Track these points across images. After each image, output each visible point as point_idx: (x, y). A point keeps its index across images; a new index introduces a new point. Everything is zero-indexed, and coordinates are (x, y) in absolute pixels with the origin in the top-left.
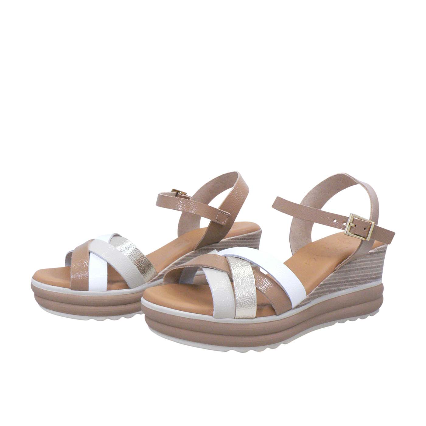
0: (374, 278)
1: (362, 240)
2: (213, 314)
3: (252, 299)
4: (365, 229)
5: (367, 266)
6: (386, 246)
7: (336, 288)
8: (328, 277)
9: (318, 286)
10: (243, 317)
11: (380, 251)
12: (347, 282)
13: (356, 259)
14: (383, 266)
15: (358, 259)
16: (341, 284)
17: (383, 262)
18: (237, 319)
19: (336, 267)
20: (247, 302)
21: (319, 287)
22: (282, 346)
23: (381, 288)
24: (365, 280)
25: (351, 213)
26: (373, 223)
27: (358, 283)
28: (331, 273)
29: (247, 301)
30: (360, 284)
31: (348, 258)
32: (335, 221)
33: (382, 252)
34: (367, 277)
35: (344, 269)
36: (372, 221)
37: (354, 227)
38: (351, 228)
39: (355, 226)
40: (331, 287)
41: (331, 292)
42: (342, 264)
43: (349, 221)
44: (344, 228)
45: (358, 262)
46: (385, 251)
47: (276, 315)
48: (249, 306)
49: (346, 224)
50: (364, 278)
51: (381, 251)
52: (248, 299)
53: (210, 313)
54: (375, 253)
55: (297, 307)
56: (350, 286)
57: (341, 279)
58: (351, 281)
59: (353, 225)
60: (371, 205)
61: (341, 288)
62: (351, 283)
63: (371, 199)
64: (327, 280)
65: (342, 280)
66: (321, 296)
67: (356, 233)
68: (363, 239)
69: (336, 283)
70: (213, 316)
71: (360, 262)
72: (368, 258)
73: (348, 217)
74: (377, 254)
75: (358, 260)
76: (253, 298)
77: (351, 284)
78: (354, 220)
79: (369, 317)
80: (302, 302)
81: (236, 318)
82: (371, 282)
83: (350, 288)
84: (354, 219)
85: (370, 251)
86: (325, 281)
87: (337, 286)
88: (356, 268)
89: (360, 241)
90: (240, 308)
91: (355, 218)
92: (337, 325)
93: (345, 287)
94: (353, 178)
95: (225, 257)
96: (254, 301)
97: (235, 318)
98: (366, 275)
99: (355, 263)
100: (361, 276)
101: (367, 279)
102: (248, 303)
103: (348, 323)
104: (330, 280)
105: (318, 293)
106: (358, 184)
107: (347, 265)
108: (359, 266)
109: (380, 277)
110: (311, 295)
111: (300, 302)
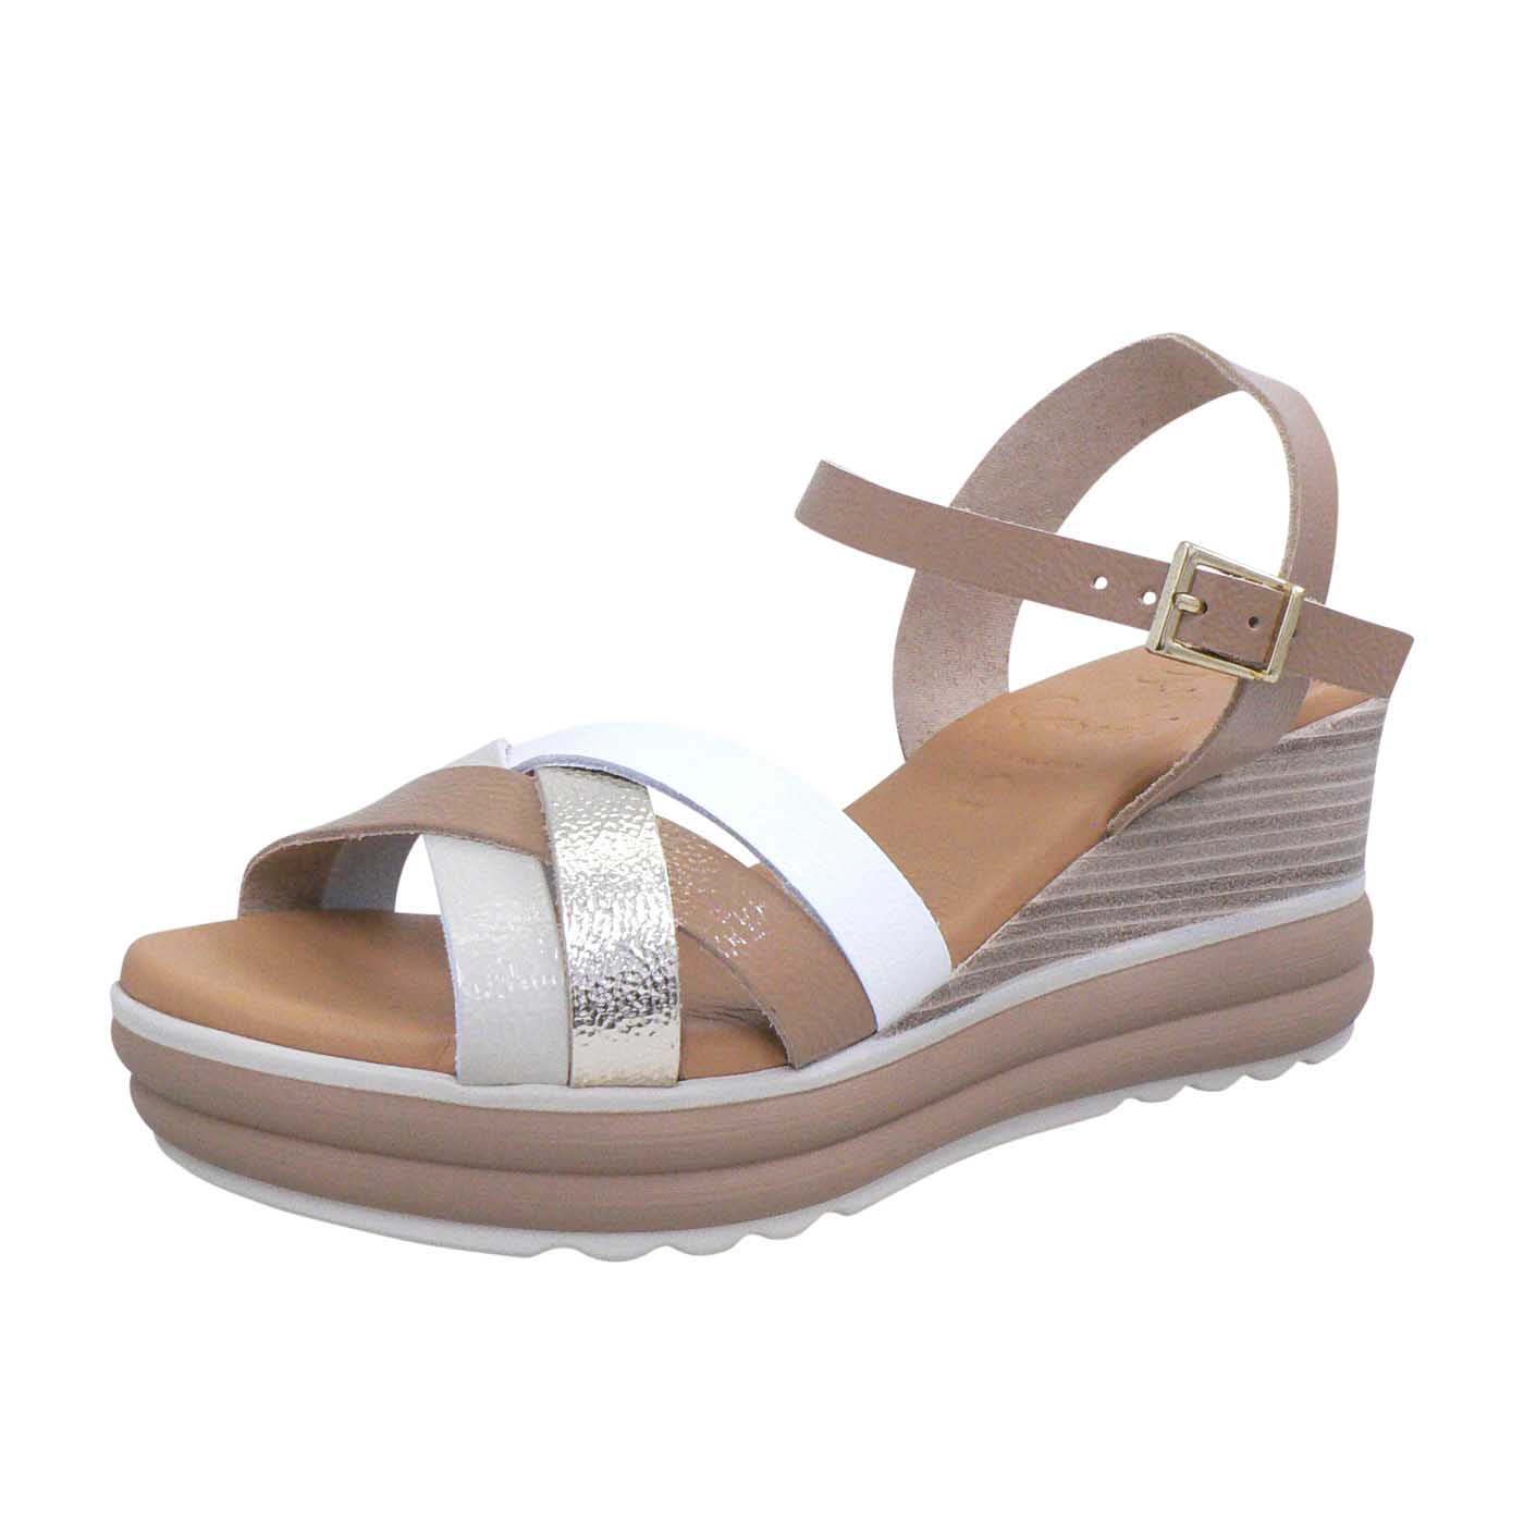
0: (1315, 873)
1: (1242, 682)
2: (457, 1067)
3: (655, 985)
4: (1253, 622)
5: (1281, 812)
6: (1383, 706)
7: (1121, 924)
8: (1069, 869)
9: (1016, 917)
10: (610, 1077)
11: (1346, 731)
12: (1177, 891)
13: (1219, 777)
14: (1365, 807)
15: (1231, 775)
16: (1142, 902)
17: (1368, 789)
18: (578, 1087)
19: (1113, 815)
20: (627, 1001)
21: (1024, 921)
22: (828, 1225)
23: (1358, 920)
24: (1270, 879)
25: (1183, 543)
26: (1298, 590)
27: (1231, 896)
28: (1088, 848)
29: (630, 997)
30: (1247, 901)
31: (1171, 772)
32: (1101, 583)
33: (1355, 738)
34: (1280, 868)
35: (1155, 829)
36: (1293, 581)
37: (1195, 614)
38: (1181, 619)
39: (1204, 607)
40: (1090, 919)
41: (1087, 943)
42: (1141, 801)
43: (1171, 585)
44: (1143, 619)
45: (1232, 791)
46: (1375, 735)
47: (792, 1067)
48: (638, 1020)
49: (1159, 598)
50: (1267, 870)
51: (1352, 735)
52: (634, 984)
53: (440, 1059)
54: (1325, 742)
55: (908, 1021)
56: (1191, 915)
57: (1142, 877)
58: (1197, 888)
59: (1190, 603)
60: (1294, 499)
61: (1141, 922)
62: (1198, 896)
63: (1293, 471)
64: (1067, 885)
65: (1148, 885)
66: (1034, 967)
67: (1207, 646)
68: (1247, 674)
69: (1111, 899)
70: (455, 1074)
71: (1241, 789)
72: (1284, 768)
73: (1169, 565)
74: (1329, 750)
75: (1227, 782)
76: (659, 978)
77: (1199, 906)
78: (1198, 576)
79: (1299, 1071)
80: (933, 997)
81: (573, 1081)
82: (1304, 890)
83: (1193, 921)
84: (1196, 570)
85: (1293, 736)
86: (1058, 890)
87: (1123, 915)
88: (1223, 819)
89: (1232, 686)
90: (592, 1034)
91: (1199, 567)
92: (1130, 1112)
93: (1166, 918)
94: (1215, 356)
95: (532, 773)
96: (667, 994)
97: (568, 1084)
98: (1281, 858)
99: (1216, 794)
100: (1246, 861)
101: (1283, 876)
102: (637, 1004)
103: (1188, 1099)
104: (1081, 884)
105: (1018, 950)
106: (1234, 388)
107: (1170, 808)
108: (1236, 809)
109: (1357, 865)
110: (979, 959)
111: (920, 1001)
